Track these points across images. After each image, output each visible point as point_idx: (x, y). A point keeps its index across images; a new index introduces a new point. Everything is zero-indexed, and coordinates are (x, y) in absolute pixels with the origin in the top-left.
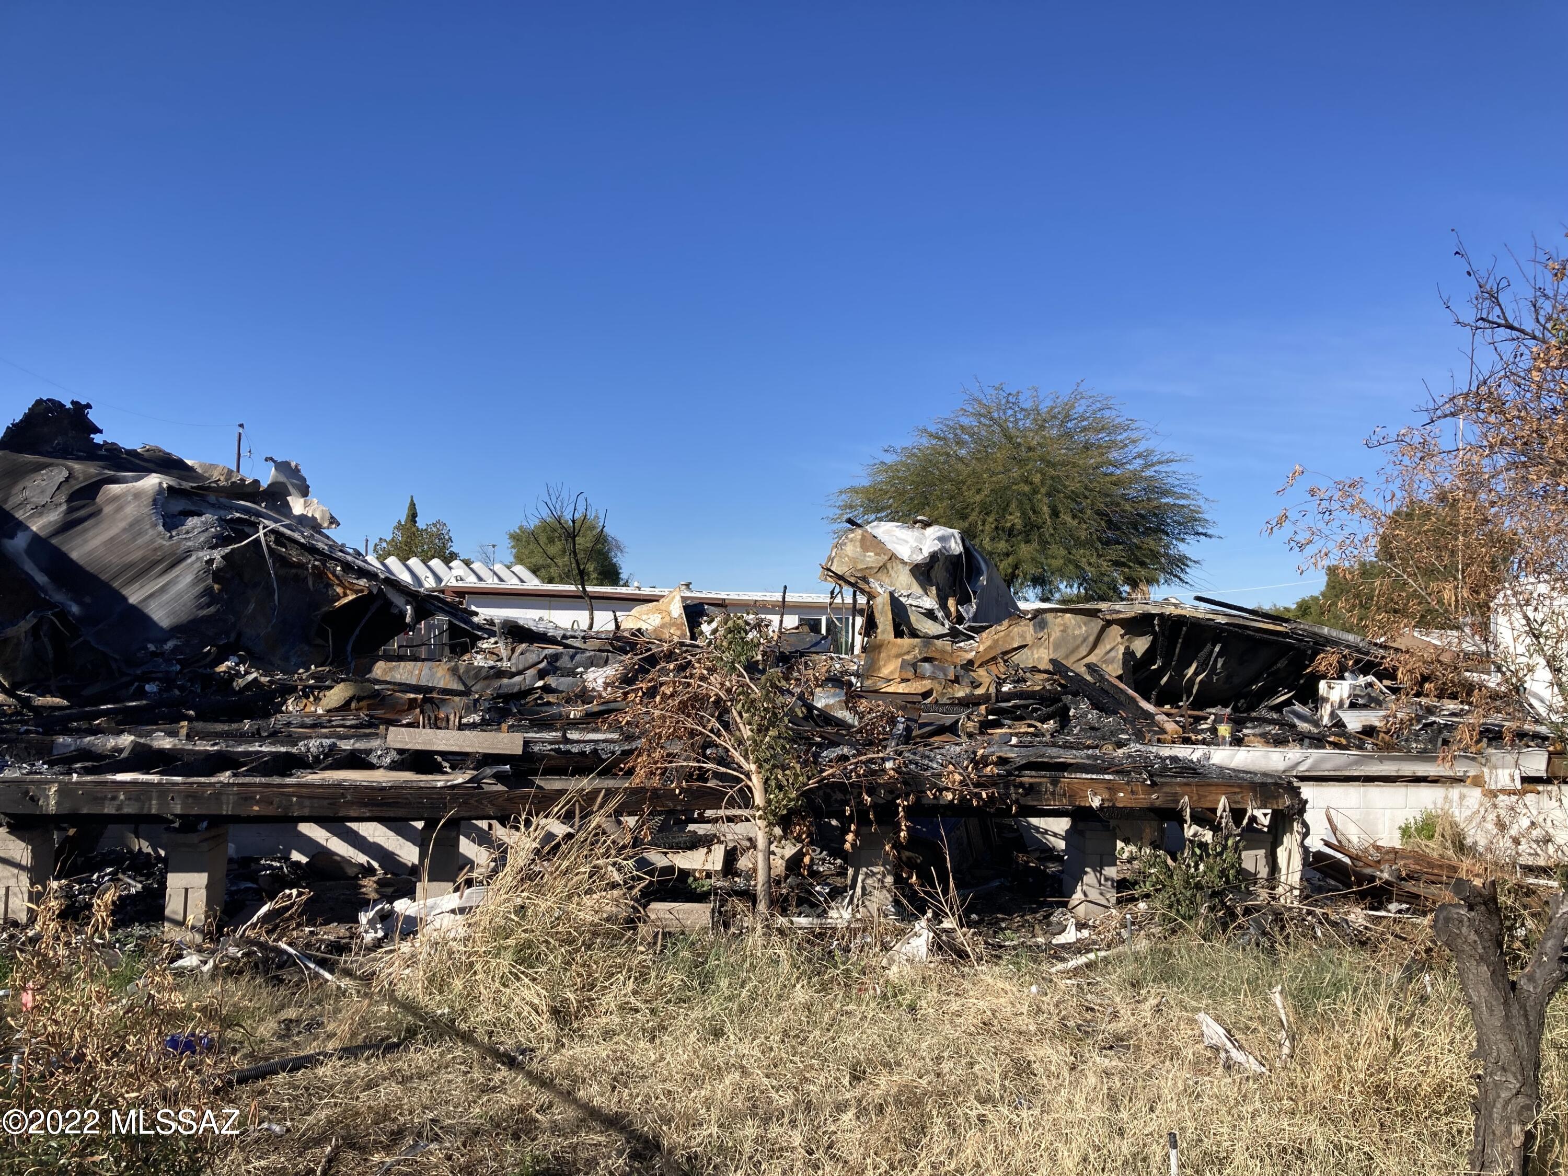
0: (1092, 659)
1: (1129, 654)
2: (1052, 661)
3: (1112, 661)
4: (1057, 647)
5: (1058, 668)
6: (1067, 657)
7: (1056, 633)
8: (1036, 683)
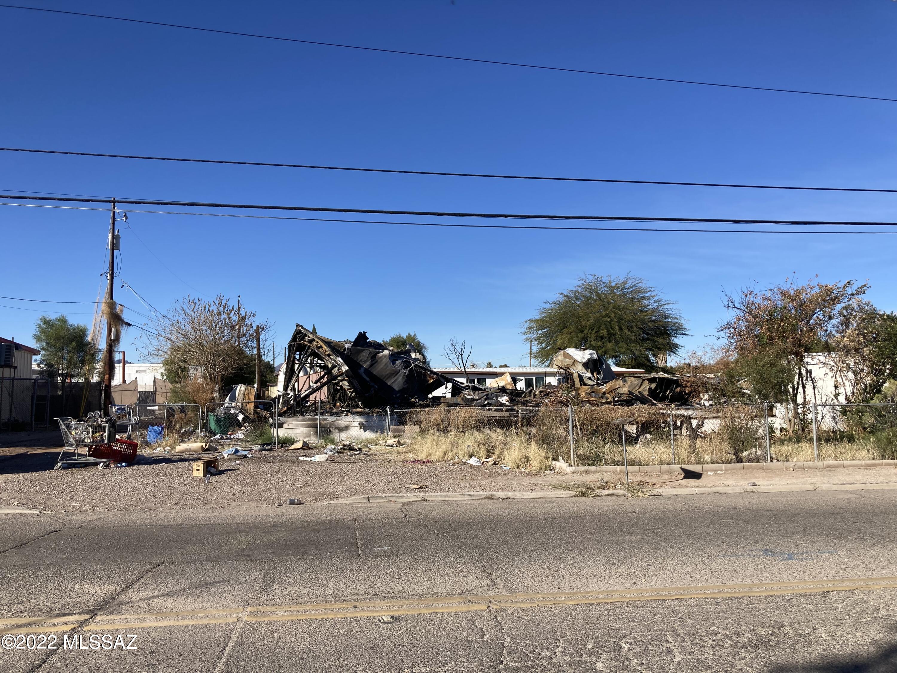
0: (640, 390)
1: (650, 388)
2: (629, 391)
3: (646, 390)
4: (629, 387)
5: (630, 393)
6: (633, 390)
7: (629, 383)
8: (624, 398)
